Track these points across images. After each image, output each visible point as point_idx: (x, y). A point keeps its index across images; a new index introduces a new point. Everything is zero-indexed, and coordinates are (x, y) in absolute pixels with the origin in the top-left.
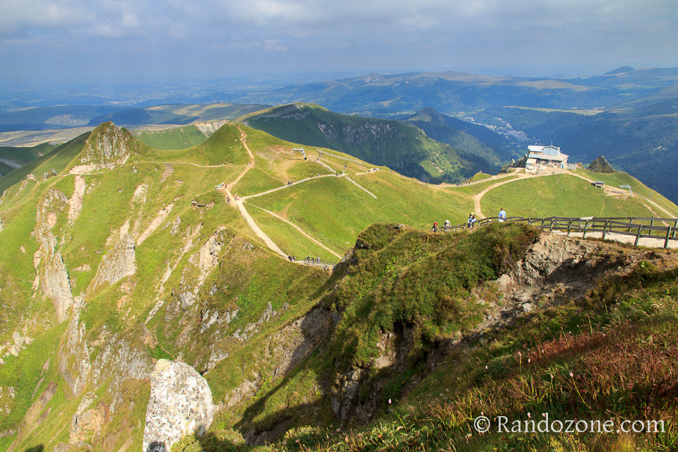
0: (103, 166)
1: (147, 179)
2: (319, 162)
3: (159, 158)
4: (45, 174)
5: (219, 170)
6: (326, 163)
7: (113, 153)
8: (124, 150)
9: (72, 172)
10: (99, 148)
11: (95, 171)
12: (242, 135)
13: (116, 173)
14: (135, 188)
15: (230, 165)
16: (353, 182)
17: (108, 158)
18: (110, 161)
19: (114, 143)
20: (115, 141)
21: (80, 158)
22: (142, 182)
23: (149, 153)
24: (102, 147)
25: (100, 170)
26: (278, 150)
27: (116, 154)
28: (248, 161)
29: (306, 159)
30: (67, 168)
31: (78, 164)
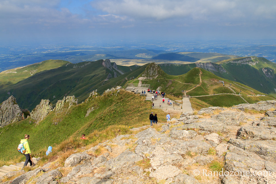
0: (149, 78)
1: (162, 85)
2: (229, 88)
3: (168, 78)
4: (131, 78)
5: (187, 85)
6: (233, 89)
7: (153, 74)
8: (157, 73)
9: (139, 79)
10: (149, 72)
11: (146, 80)
12: (200, 73)
13: (152, 81)
14: (157, 88)
15: (192, 84)
16: (243, 99)
17: (151, 75)
18: (151, 77)
19: (154, 71)
20: (154, 70)
21: (142, 74)
22: (160, 86)
23: (165, 75)
24: (150, 71)
25: (148, 80)
26: (214, 81)
27: (154, 74)
28: (198, 83)
29: (224, 86)
30: (137, 78)
31: (141, 76)
